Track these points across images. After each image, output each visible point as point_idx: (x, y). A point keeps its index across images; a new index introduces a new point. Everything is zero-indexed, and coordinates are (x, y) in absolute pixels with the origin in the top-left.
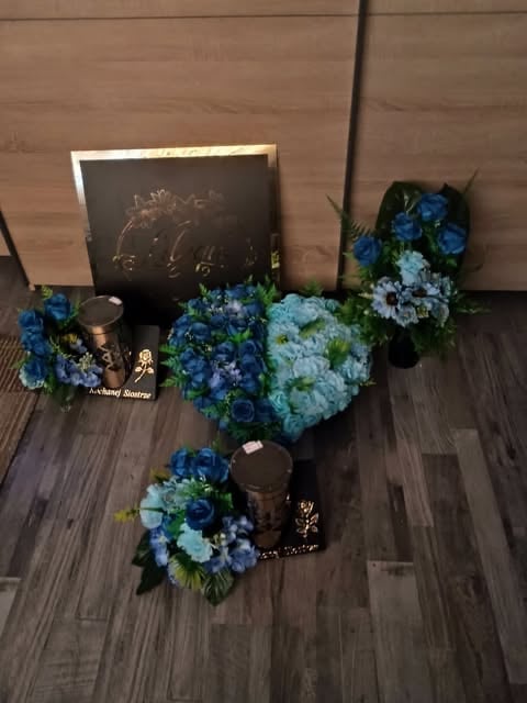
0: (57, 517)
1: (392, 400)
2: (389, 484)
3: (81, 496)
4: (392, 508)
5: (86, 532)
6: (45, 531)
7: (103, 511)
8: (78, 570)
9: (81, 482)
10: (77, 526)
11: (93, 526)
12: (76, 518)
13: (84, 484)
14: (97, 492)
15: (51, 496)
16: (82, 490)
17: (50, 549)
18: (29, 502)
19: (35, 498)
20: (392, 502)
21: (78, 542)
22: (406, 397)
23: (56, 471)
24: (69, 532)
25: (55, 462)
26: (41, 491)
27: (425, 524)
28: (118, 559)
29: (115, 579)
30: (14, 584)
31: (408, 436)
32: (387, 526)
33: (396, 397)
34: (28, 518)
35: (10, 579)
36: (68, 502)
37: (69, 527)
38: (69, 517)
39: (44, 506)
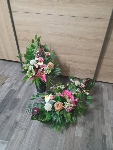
0: (19, 127)
1: (104, 111)
2: (102, 134)
3: (26, 122)
4: (103, 141)
5: (25, 132)
6: (16, 130)
7: (30, 128)
8: (22, 142)
9: (26, 119)
10: (24, 130)
11: (27, 132)
12: (24, 128)
13: (27, 119)
14: (30, 122)
15: (19, 121)
16: (26, 121)
17: (17, 135)
18: (14, 122)
19: (15, 121)
20: (103, 140)
21: (23, 135)
22: (108, 111)
23: (21, 115)
24: (22, 131)
25: (21, 113)
26: (17, 119)
27: (111, 148)
28: (32, 141)
29: (31, 147)
30: (7, 143)
31: (108, 121)
32: (101, 146)
33: (105, 110)
34: (13, 126)
35: (6, 141)
36: (23, 123)
37: (22, 130)
38: (22, 128)
39: (17, 124)
